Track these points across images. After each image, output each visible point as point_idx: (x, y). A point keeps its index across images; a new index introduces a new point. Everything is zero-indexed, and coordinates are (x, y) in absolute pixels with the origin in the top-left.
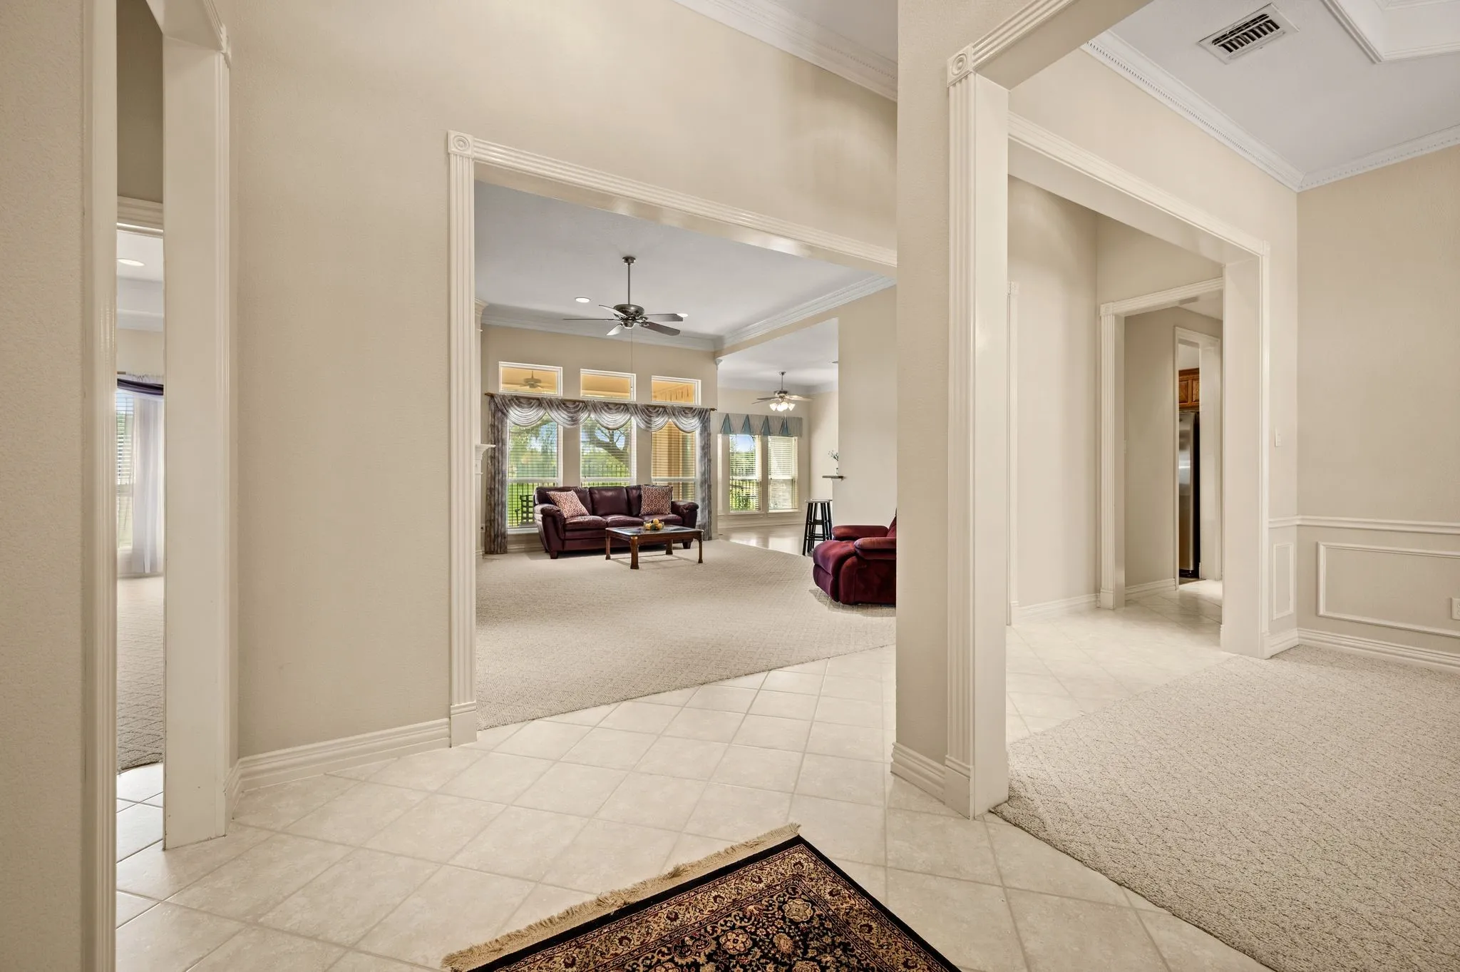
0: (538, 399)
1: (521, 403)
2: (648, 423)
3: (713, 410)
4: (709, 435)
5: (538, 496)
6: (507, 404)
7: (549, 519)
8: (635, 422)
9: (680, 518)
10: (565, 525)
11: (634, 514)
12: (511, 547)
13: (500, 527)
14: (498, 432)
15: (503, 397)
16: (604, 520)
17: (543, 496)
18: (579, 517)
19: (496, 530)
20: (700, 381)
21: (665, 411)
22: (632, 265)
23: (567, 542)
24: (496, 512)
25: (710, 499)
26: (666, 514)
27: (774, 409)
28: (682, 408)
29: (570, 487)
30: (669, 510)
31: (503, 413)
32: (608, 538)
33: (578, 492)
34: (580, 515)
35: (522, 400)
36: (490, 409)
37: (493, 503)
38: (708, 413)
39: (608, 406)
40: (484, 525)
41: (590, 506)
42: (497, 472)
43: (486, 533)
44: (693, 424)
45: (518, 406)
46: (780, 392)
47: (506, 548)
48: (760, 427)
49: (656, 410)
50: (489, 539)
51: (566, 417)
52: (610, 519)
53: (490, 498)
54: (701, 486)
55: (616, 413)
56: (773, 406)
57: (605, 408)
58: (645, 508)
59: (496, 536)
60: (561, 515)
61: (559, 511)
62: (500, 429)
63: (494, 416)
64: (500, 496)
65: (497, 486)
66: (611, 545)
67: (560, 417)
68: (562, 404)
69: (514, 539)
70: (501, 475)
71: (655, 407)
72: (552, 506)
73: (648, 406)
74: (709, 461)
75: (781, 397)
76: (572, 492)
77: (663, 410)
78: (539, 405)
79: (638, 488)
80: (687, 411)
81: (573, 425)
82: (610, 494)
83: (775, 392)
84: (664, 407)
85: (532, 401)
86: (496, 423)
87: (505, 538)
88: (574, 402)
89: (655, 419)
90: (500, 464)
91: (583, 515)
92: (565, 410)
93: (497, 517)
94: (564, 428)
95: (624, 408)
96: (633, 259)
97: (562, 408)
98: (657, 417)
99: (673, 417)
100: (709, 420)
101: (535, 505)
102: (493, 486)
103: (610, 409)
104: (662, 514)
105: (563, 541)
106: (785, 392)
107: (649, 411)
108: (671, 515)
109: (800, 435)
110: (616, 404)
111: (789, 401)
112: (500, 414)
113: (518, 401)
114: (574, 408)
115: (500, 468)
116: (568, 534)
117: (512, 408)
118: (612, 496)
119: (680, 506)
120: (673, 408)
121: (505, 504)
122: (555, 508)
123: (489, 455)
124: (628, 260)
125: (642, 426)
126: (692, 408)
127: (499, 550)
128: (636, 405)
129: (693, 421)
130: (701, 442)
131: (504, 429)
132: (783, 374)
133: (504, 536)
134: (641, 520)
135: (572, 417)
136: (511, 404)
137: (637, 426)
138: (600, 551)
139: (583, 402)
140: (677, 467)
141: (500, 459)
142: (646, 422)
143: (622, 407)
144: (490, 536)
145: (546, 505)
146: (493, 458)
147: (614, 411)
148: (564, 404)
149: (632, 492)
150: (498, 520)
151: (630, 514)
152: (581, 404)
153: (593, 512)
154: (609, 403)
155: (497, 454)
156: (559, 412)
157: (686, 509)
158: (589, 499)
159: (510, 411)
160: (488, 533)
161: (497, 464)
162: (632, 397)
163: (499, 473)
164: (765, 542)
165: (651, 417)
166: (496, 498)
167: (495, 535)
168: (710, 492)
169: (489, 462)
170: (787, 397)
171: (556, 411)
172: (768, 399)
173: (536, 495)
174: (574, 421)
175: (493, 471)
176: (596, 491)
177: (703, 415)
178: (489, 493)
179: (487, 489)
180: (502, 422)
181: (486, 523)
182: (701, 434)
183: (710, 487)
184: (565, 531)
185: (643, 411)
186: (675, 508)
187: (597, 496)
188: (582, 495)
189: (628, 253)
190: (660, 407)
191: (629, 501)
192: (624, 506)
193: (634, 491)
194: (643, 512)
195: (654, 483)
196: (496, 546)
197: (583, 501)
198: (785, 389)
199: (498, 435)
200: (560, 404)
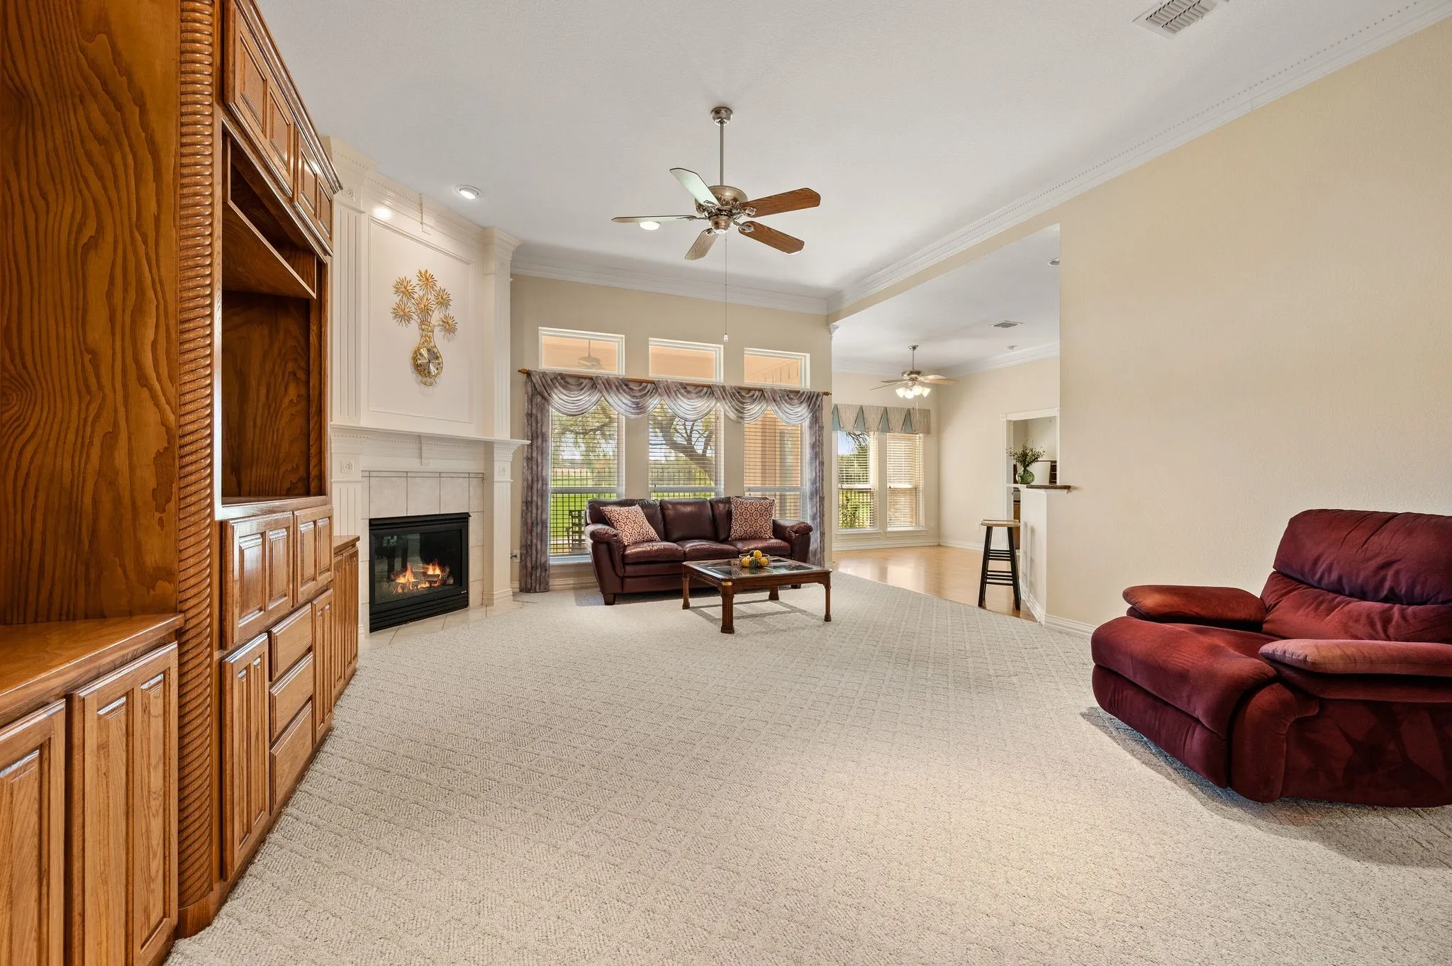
0: (591, 378)
1: (568, 383)
2: (740, 412)
3: (827, 394)
4: (821, 428)
5: (590, 513)
6: (549, 385)
7: (603, 547)
8: (722, 409)
9: (786, 544)
10: (624, 556)
11: (722, 536)
12: (555, 582)
13: (539, 556)
14: (537, 422)
15: (544, 375)
16: (680, 548)
17: (598, 515)
18: (646, 544)
19: (534, 559)
20: (808, 355)
21: (763, 395)
22: (727, 124)
23: (628, 580)
24: (534, 534)
25: (823, 515)
26: (766, 539)
27: (901, 396)
28: (785, 391)
29: (634, 500)
30: (770, 534)
31: (543, 398)
32: (685, 577)
33: (645, 506)
34: (647, 541)
35: (569, 380)
36: (527, 393)
37: (529, 521)
38: (819, 399)
39: (686, 389)
40: (517, 552)
41: (661, 527)
42: (535, 478)
43: (520, 562)
44: (799, 415)
45: (564, 387)
46: (912, 373)
47: (548, 583)
48: (877, 421)
49: (751, 394)
50: (525, 572)
51: (629, 403)
52: (689, 546)
53: (526, 514)
54: (811, 499)
55: (697, 398)
56: (901, 392)
57: (682, 391)
58: (737, 529)
59: (534, 568)
60: (620, 542)
61: (615, 535)
62: (539, 420)
63: (531, 401)
64: (539, 512)
65: (535, 498)
66: (690, 584)
67: (619, 404)
68: (624, 385)
69: (559, 571)
70: (540, 483)
71: (749, 390)
72: (607, 527)
73: (741, 388)
74: (822, 463)
75: (913, 380)
76: (637, 508)
77: (760, 394)
78: (593, 386)
79: (727, 501)
80: (792, 396)
81: (638, 414)
82: (689, 509)
83: (904, 373)
84: (761, 390)
85: (583, 380)
86: (534, 411)
87: (546, 570)
88: (640, 382)
89: (748, 407)
90: (540, 468)
91: (651, 540)
92: (628, 394)
93: (534, 541)
94: (626, 417)
95: (708, 391)
96: (729, 111)
97: (624, 391)
98: (752, 403)
99: (774, 403)
100: (820, 408)
101: (587, 524)
102: (529, 499)
103: (689, 392)
104: (761, 539)
105: (622, 579)
106: (918, 373)
107: (741, 396)
108: (774, 541)
109: (927, 431)
110: (697, 386)
111: (923, 384)
112: (539, 399)
113: (565, 381)
114: (640, 390)
115: (540, 473)
116: (629, 569)
117: (556, 390)
118: (691, 512)
119: (786, 527)
120: (774, 391)
121: (546, 523)
122: (611, 531)
123: (525, 456)
124: (721, 112)
125: (732, 415)
126: (799, 392)
127: (538, 587)
128: (724, 387)
129: (799, 409)
130: (811, 438)
131: (545, 420)
132: (914, 348)
133: (545, 567)
134: (731, 548)
135: (637, 404)
136: (554, 384)
137: (725, 415)
138: (675, 593)
139: (652, 382)
140: (773, 471)
141: (539, 460)
142: (737, 410)
143: (705, 389)
144: (526, 567)
145: (599, 527)
146: (529, 459)
147: (694, 395)
148: (626, 385)
149: (718, 507)
150: (536, 545)
151: (716, 539)
152: (649, 385)
153: (665, 536)
154: (687, 384)
155: (534, 455)
156: (620, 396)
157: (796, 532)
158: (660, 516)
159: (554, 395)
160: (523, 563)
161: (535, 467)
162: (718, 377)
163: (538, 481)
164: (883, 573)
165: (743, 403)
166: (534, 515)
167: (532, 567)
168: (823, 506)
169: (525, 464)
170: (921, 378)
171: (617, 396)
172: (892, 382)
173: (588, 511)
174: (640, 408)
175: (530, 479)
176: (670, 506)
177: (813, 400)
178: (525, 508)
179: (523, 502)
180: (543, 410)
181: (521, 549)
182: (811, 428)
183: (822, 499)
184: (625, 564)
185: (732, 396)
186: (778, 530)
187: (670, 512)
188: (650, 511)
189: (722, 98)
190: (755, 390)
191: (714, 519)
192: (708, 528)
193: (721, 506)
194: (733, 535)
195: (747, 494)
196: (533, 582)
197: (650, 519)
198: (916, 369)
199: (537, 428)
200: (621, 386)
